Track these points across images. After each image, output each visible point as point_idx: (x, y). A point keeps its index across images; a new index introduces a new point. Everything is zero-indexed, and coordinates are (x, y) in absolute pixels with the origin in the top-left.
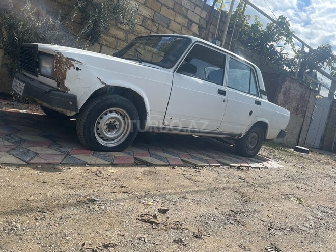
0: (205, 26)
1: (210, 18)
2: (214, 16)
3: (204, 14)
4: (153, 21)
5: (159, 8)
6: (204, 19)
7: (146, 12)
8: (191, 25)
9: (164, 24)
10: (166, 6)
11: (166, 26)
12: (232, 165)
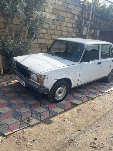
0: (80, 15)
1: (83, 10)
2: (84, 9)
3: (80, 9)
4: (57, 20)
5: (59, 13)
6: (80, 12)
7: (53, 17)
8: (74, 16)
9: (62, 20)
10: (62, 11)
11: (63, 21)
12: (105, 92)
